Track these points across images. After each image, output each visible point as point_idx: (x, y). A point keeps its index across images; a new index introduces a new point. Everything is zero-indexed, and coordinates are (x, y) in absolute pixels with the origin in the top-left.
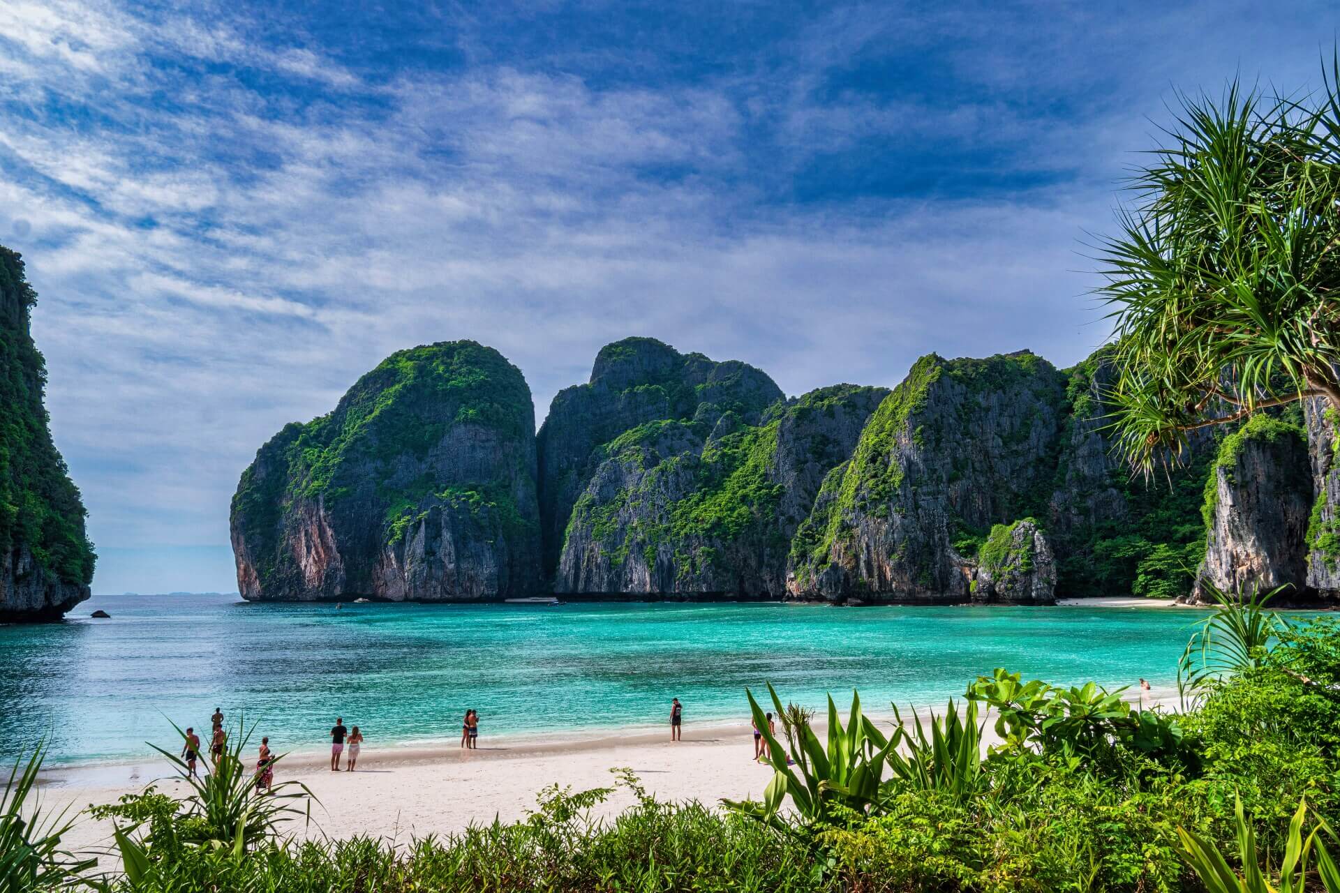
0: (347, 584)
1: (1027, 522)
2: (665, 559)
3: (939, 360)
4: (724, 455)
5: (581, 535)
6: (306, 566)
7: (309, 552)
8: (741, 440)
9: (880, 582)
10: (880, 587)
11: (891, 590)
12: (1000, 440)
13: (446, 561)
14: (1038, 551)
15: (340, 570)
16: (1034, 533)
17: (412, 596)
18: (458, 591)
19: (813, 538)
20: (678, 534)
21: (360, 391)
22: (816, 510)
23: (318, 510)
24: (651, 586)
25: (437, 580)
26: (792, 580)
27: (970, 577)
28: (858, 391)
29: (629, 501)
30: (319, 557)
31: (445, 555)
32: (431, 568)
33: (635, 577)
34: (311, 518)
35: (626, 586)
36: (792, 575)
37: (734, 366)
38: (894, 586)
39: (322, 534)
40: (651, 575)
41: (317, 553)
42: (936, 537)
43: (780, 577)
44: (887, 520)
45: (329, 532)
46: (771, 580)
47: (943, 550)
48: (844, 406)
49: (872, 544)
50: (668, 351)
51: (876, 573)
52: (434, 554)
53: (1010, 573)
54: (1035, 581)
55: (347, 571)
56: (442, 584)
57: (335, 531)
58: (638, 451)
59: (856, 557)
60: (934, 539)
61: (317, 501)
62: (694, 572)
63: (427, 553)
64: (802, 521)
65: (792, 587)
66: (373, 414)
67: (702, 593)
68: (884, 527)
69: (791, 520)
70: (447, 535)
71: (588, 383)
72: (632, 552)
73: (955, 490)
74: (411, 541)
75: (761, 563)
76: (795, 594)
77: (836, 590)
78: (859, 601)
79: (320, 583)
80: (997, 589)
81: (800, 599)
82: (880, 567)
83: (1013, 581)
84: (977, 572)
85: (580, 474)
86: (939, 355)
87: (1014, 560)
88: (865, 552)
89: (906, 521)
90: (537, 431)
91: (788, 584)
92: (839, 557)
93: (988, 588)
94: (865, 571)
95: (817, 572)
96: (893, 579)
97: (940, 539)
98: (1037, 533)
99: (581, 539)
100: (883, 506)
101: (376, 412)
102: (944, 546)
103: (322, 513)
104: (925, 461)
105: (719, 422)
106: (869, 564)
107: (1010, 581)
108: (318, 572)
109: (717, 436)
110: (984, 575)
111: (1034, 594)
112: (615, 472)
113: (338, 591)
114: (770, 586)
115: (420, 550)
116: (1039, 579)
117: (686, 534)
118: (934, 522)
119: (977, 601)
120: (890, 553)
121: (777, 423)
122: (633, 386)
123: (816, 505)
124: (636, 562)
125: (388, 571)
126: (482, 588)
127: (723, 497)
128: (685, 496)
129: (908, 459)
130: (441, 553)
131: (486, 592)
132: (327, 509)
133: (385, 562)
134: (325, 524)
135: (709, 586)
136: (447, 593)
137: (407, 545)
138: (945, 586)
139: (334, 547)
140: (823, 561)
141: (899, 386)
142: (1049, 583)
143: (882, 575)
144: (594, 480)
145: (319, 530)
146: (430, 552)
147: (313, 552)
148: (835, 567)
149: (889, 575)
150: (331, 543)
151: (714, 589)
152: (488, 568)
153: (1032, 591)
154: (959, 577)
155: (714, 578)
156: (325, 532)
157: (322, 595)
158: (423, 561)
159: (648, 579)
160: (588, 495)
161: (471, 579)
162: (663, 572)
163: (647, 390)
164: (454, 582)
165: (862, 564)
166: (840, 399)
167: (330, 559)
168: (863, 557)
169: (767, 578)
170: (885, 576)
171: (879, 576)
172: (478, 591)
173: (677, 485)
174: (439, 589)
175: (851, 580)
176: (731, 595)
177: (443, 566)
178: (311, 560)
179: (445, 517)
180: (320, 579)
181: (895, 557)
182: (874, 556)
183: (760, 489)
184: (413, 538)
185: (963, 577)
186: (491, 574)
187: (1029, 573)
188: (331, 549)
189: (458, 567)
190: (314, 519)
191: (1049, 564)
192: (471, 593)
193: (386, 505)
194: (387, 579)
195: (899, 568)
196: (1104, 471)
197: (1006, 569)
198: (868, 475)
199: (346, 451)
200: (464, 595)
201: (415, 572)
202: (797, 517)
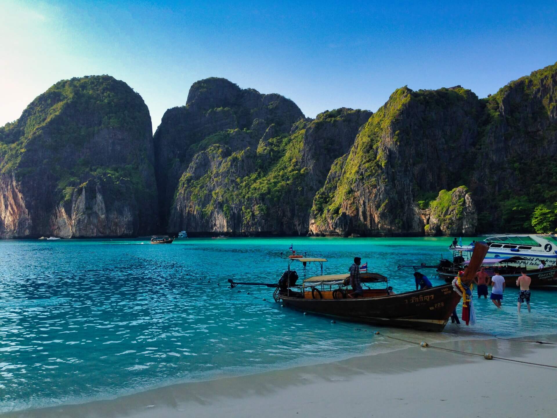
0: (33, 228)
1: (461, 188)
2: (236, 212)
3: (409, 91)
4: (272, 150)
5: (184, 197)
6: (5, 217)
7: (6, 207)
8: (281, 142)
9: (371, 224)
10: (371, 227)
11: (378, 229)
12: (444, 140)
13: (100, 213)
14: (467, 206)
15: (28, 219)
16: (465, 195)
17: (78, 235)
18: (108, 232)
19: (326, 200)
20: (244, 197)
21: (36, 105)
22: (328, 183)
23: (12, 182)
24: (227, 228)
25: (94, 225)
26: (313, 224)
27: (425, 221)
28: (353, 111)
29: (213, 177)
30: (14, 211)
31: (99, 210)
32: (89, 217)
33: (218, 223)
34: (7, 186)
35: (212, 228)
36: (313, 221)
37: (274, 97)
38: (379, 226)
39: (15, 197)
40: (227, 222)
41: (12, 208)
42: (405, 198)
43: (305, 222)
44: (376, 187)
45: (20, 195)
46: (299, 225)
47: (409, 205)
48: (344, 121)
49: (367, 201)
50: (233, 87)
51: (369, 218)
52: (91, 209)
53: (450, 219)
54: (465, 223)
55: (33, 219)
56: (97, 227)
57: (24, 195)
58: (219, 147)
59: (357, 209)
60: (403, 198)
61: (11, 177)
62: (254, 219)
63: (87, 208)
64: (318, 190)
65: (313, 229)
66: (46, 121)
67: (258, 232)
68: (375, 191)
69: (311, 189)
70: (99, 197)
71: (185, 105)
72: (215, 208)
73: (416, 170)
74: (76, 201)
75: (293, 215)
76: (314, 233)
77: (345, 229)
78: (359, 235)
79: (15, 227)
80: (442, 228)
81: (317, 235)
82: (371, 215)
83: (451, 223)
84: (429, 218)
85: (182, 161)
86: (409, 87)
87: (452, 211)
88: (363, 206)
89: (388, 188)
90: (153, 134)
91: (310, 227)
92: (347, 209)
93: (436, 228)
94: (362, 217)
95: (332, 218)
96: (379, 222)
97: (407, 199)
98: (467, 195)
99: (184, 201)
100: (373, 179)
101: (48, 120)
102: (409, 202)
103: (14, 183)
104: (400, 152)
105: (267, 130)
106: (364, 213)
107: (450, 224)
108: (14, 221)
109: (266, 139)
110: (434, 220)
111: (464, 231)
112: (204, 160)
113: (27, 232)
114: (299, 228)
115: (82, 206)
116: (467, 222)
117: (248, 197)
118: (404, 188)
119: (428, 235)
120: (378, 207)
121: (303, 131)
122: (213, 108)
123: (327, 179)
124: (218, 213)
125: (60, 220)
126: (123, 229)
127: (271, 175)
128: (247, 175)
129: (390, 151)
130: (96, 208)
131: (125, 232)
132: (17, 181)
133: (58, 215)
134: (17, 190)
135: (262, 228)
136: (101, 233)
137: (74, 203)
138: (410, 226)
139: (23, 205)
140: (337, 211)
141: (382, 107)
142: (472, 225)
143: (372, 220)
144: (192, 164)
145: (13, 194)
146: (89, 207)
147: (9, 208)
148: (344, 214)
149: (377, 220)
150: (22, 203)
151: (265, 230)
152: (127, 217)
153: (463, 229)
154: (418, 221)
155: (265, 224)
156: (17, 195)
157: (17, 235)
158: (84, 213)
159: (225, 224)
160: (187, 174)
161: (116, 224)
162: (235, 220)
163: (222, 110)
164: (105, 226)
165: (360, 213)
166: (341, 117)
167: (21, 212)
168: (361, 210)
169: (297, 223)
170: (374, 221)
171: (371, 220)
172: (120, 231)
173: (243, 168)
174: (95, 231)
175: (354, 223)
176: (275, 233)
177: (97, 216)
178: (8, 214)
179: (98, 186)
180: (15, 225)
181: (380, 210)
182: (368, 209)
183: (293, 170)
184: (77, 199)
185: (421, 221)
186: (129, 221)
187: (460, 219)
188: (22, 206)
189: (107, 217)
190: (9, 187)
191: (473, 213)
192: (116, 233)
193: (57, 179)
194: (60, 225)
195: (382, 216)
196: (505, 159)
197: (448, 217)
198: (364, 161)
199: (29, 144)
200: (112, 234)
201: (79, 219)
202: (315, 187)
